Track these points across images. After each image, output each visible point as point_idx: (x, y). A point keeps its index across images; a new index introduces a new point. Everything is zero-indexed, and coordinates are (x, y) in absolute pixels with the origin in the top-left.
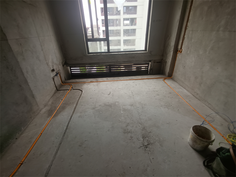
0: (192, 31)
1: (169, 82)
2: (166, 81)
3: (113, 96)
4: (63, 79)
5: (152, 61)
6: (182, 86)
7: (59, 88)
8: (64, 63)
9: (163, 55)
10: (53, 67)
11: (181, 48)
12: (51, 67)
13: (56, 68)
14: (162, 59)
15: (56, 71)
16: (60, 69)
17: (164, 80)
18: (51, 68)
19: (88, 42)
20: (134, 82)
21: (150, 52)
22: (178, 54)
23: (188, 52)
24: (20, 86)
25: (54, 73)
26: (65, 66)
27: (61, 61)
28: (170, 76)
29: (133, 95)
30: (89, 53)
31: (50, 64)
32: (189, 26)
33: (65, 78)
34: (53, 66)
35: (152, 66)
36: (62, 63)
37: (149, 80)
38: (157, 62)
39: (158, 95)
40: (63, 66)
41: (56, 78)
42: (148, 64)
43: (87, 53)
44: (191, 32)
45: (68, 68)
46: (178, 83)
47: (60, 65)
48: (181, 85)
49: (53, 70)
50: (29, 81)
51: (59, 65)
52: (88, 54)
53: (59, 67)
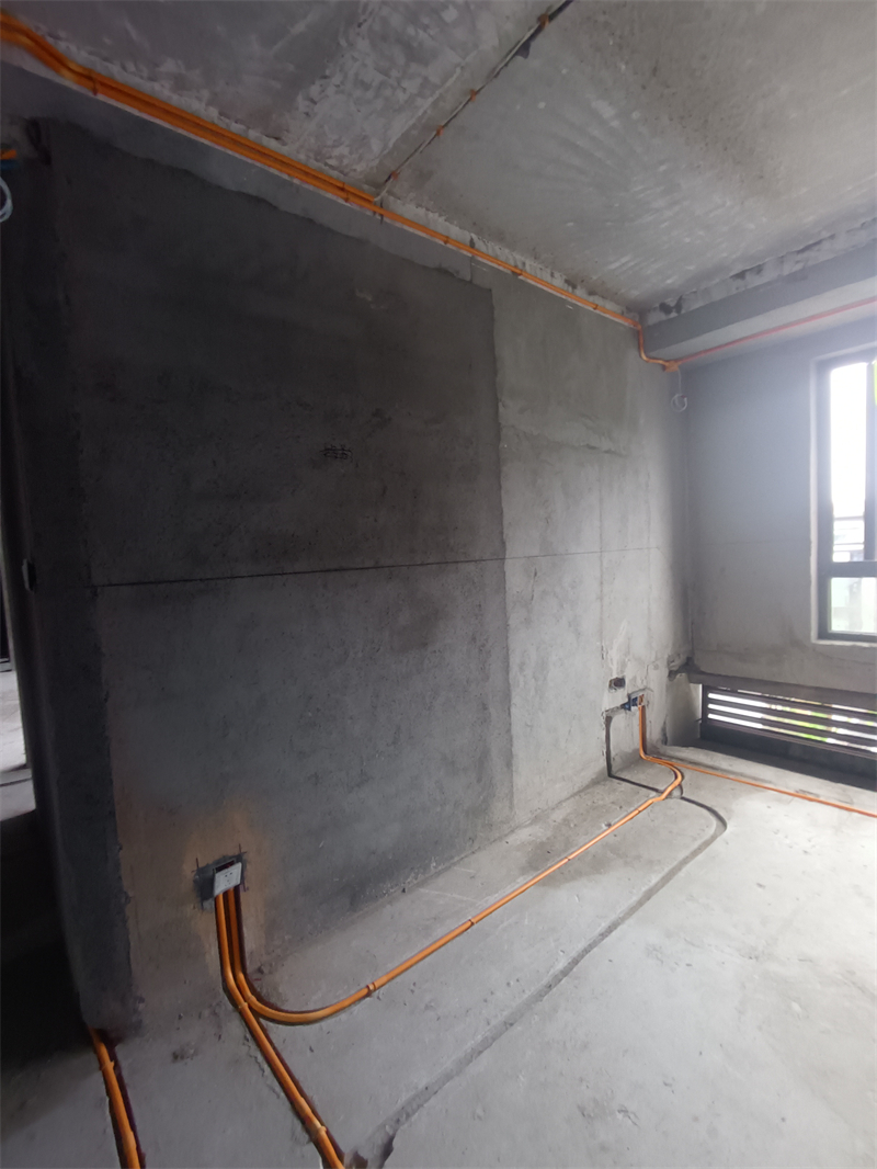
4: (654, 733)
8: (677, 663)
10: (622, 671)
12: (615, 667)
13: (635, 679)
16: (652, 687)
18: (611, 669)
19: (833, 581)
25: (620, 696)
26: (682, 677)
27: (668, 652)
31: (614, 655)
33: (664, 730)
34: (623, 665)
36: (670, 661)
40: (672, 674)
41: (619, 720)
47: (656, 668)
51: (651, 667)
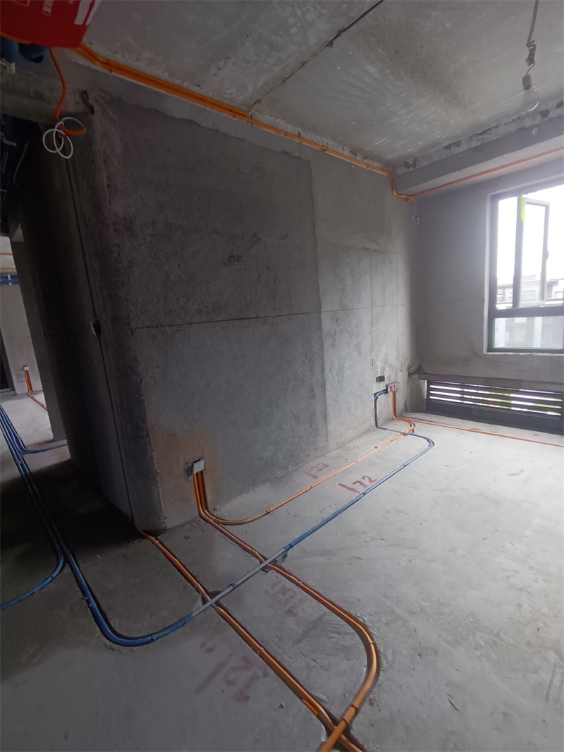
4: (400, 406)
10: (383, 373)
13: (390, 377)
15: (386, 382)
16: (399, 381)
19: (496, 320)
25: (382, 386)
26: (415, 376)
27: (408, 362)
33: (405, 404)
34: (384, 369)
36: (409, 368)
41: (382, 398)
43: (485, 349)
45: (424, 383)
49: (381, 379)
51: (399, 370)
52: (488, 351)
53: (398, 375)
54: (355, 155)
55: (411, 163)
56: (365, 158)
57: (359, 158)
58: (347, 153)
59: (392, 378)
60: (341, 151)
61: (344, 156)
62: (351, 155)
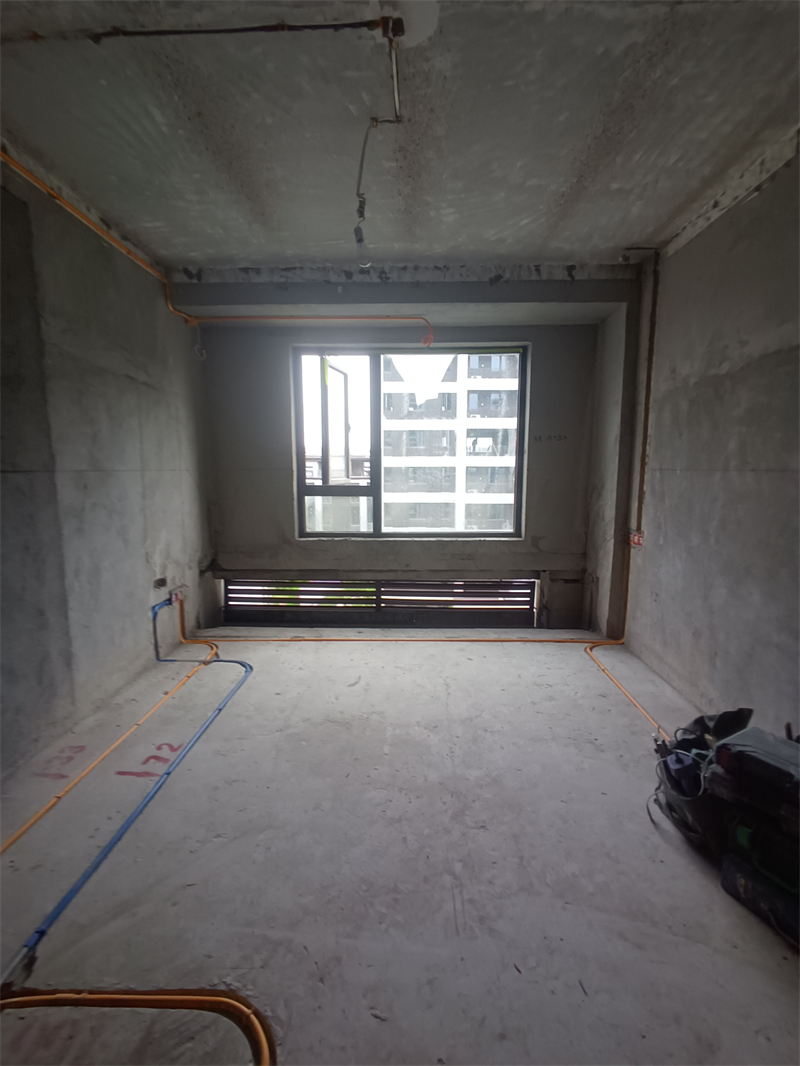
0: (661, 470)
1: (606, 657)
2: (597, 653)
3: (366, 690)
4: (190, 621)
5: (542, 573)
6: (658, 674)
7: (168, 655)
8: (206, 563)
9: (584, 555)
10: (164, 573)
11: (639, 528)
12: (158, 569)
13: (174, 578)
14: (584, 571)
15: (169, 586)
16: (188, 583)
17: (591, 649)
18: (155, 572)
19: (306, 498)
20: (462, 650)
21: (535, 541)
22: (632, 550)
23: (661, 542)
24: (41, 613)
25: (163, 594)
26: (209, 574)
27: (198, 555)
28: (616, 635)
29: (449, 694)
30: (303, 533)
31: (157, 559)
32: (651, 456)
33: (198, 618)
34: (164, 568)
35: (546, 592)
36: (200, 562)
37: (528, 644)
38: (566, 581)
39: (551, 699)
40: (202, 573)
41: (163, 613)
42: (531, 586)
43: (297, 534)
44: (658, 475)
45: (220, 584)
46: (646, 664)
47: (190, 568)
48: (654, 672)
49: (161, 583)
50: (73, 603)
51: (186, 567)
52: (300, 536)
53: (184, 575)
54: (109, 227)
55: (194, 272)
56: (125, 238)
57: (114, 234)
58: (94, 217)
59: (177, 580)
60: (85, 211)
61: (89, 220)
62: (101, 224)
